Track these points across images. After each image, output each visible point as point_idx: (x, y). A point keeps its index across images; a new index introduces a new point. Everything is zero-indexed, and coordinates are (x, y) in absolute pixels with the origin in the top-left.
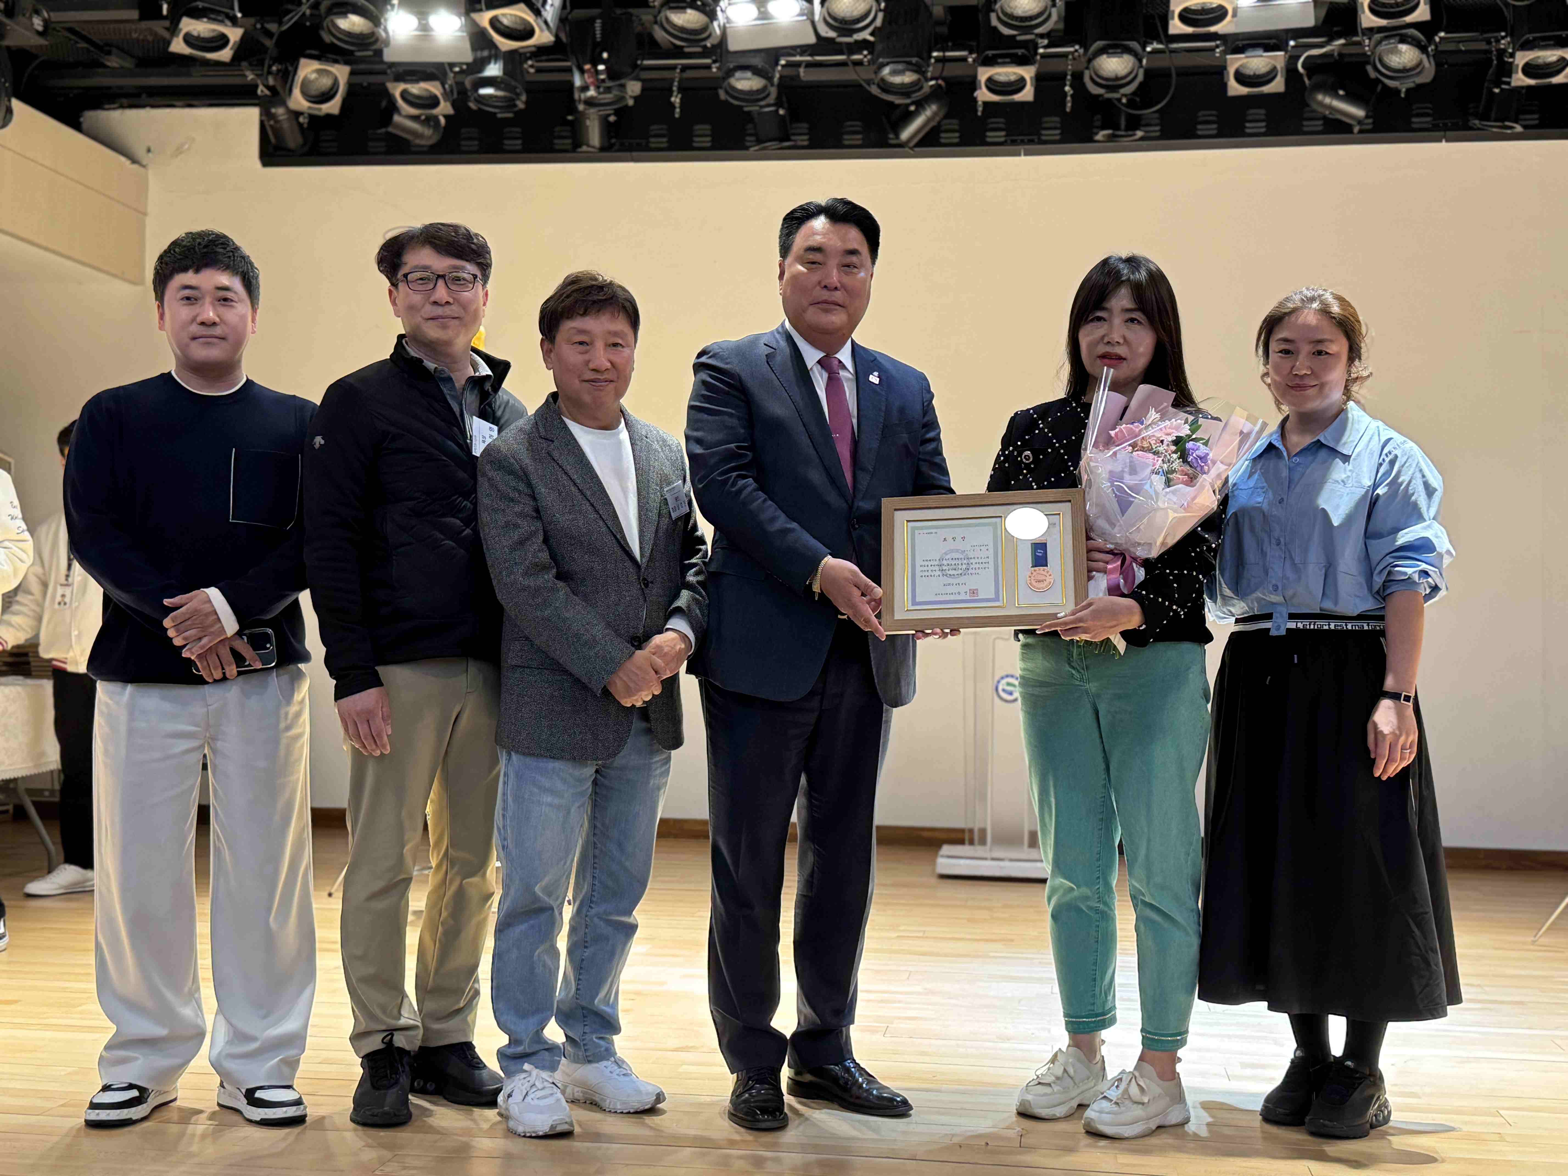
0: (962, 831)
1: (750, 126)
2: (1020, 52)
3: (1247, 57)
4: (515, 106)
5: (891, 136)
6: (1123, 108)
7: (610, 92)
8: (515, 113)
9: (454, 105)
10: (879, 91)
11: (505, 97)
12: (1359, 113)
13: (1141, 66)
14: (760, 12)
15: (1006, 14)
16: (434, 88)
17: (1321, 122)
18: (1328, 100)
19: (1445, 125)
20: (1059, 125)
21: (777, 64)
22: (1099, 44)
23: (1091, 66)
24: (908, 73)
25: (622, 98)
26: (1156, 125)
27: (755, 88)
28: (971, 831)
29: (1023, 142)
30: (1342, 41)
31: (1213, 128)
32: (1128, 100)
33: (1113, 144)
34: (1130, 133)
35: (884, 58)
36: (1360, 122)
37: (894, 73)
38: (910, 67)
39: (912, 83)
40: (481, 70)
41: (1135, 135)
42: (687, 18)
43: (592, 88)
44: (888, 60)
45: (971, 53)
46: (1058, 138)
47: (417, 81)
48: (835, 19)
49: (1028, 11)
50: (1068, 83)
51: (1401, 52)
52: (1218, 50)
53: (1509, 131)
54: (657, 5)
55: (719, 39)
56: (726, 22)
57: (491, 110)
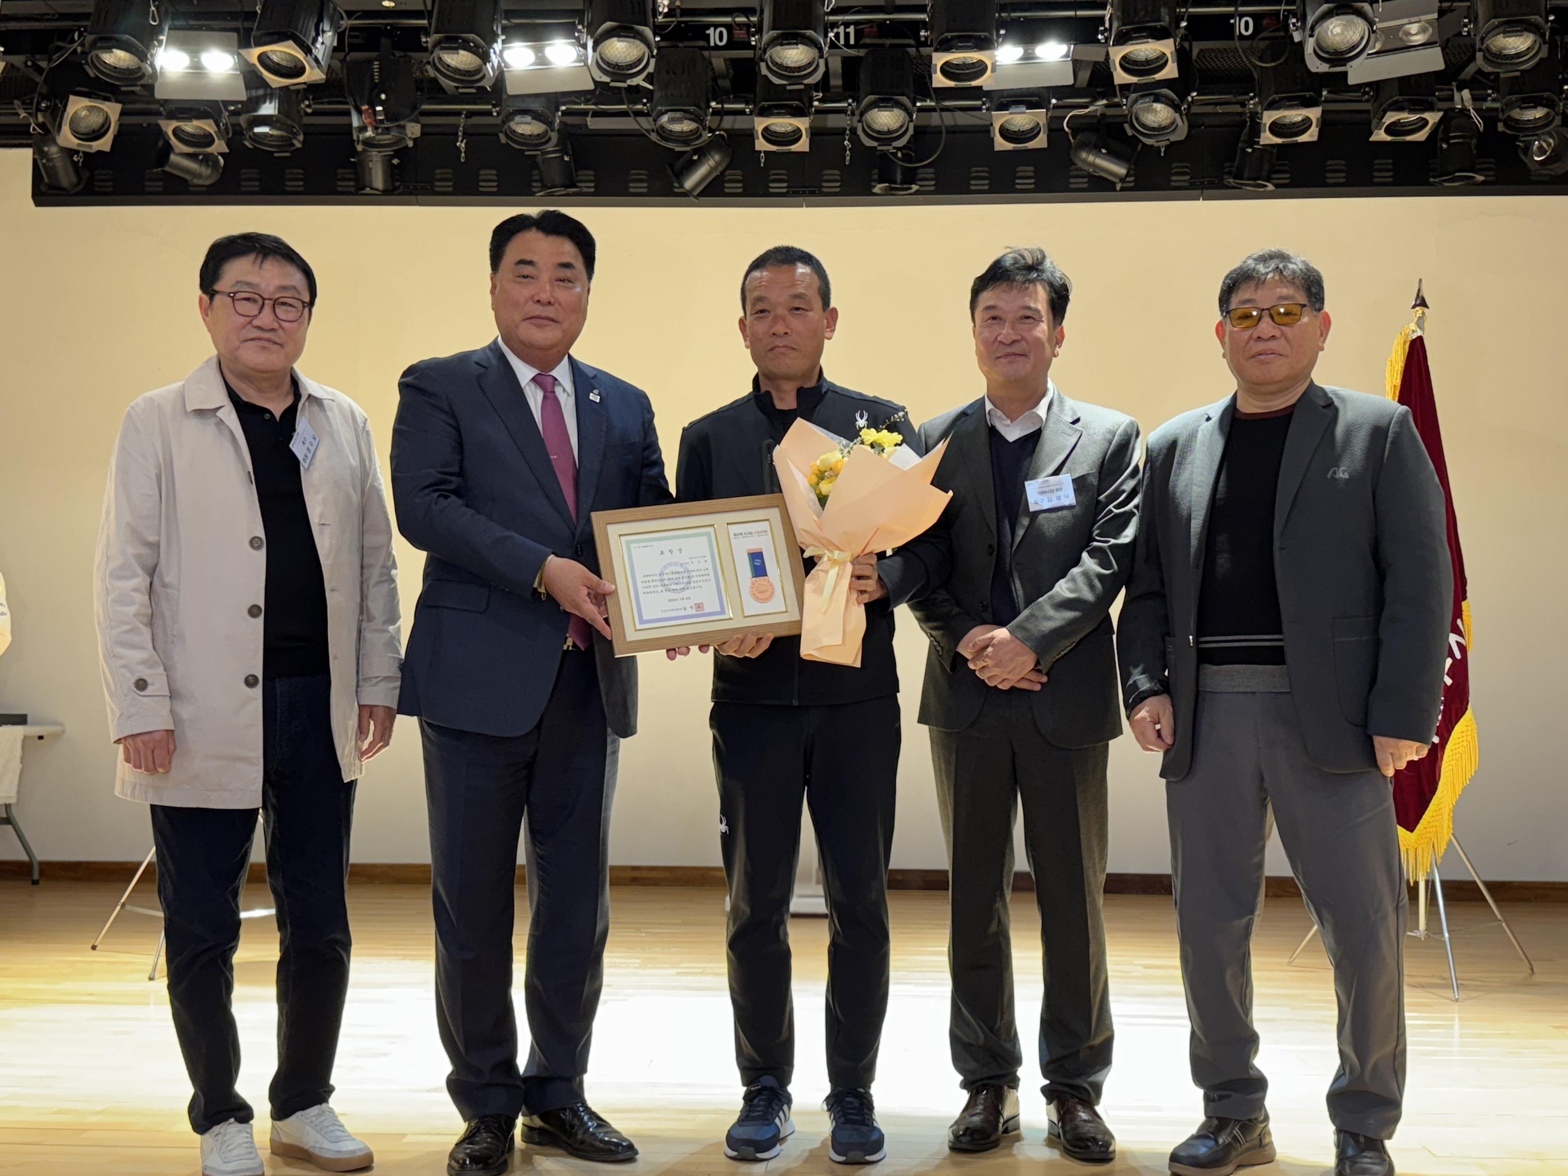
1: (535, 172)
2: (796, 103)
3: (1011, 114)
6: (899, 163)
7: (389, 134)
8: (292, 152)
11: (282, 136)
12: (1121, 170)
13: (911, 121)
14: (537, 58)
15: (776, 64)
16: (208, 126)
17: (1086, 180)
18: (1091, 158)
19: (1202, 183)
20: (838, 178)
21: (558, 110)
22: (871, 98)
23: (864, 118)
24: (686, 122)
27: (536, 133)
29: (804, 194)
30: (1104, 102)
31: (984, 184)
32: (902, 154)
33: (892, 198)
34: (905, 186)
35: (661, 106)
36: (1122, 180)
37: (672, 120)
38: (688, 115)
39: (691, 131)
40: (256, 110)
41: (911, 188)
42: (460, 59)
43: (369, 129)
44: (667, 108)
45: (747, 103)
46: (837, 190)
47: (189, 119)
48: (608, 64)
49: (797, 62)
50: (847, 137)
51: (1155, 111)
52: (984, 107)
53: (1262, 190)
54: (429, 45)
55: (493, 81)
56: (503, 65)
57: (268, 149)
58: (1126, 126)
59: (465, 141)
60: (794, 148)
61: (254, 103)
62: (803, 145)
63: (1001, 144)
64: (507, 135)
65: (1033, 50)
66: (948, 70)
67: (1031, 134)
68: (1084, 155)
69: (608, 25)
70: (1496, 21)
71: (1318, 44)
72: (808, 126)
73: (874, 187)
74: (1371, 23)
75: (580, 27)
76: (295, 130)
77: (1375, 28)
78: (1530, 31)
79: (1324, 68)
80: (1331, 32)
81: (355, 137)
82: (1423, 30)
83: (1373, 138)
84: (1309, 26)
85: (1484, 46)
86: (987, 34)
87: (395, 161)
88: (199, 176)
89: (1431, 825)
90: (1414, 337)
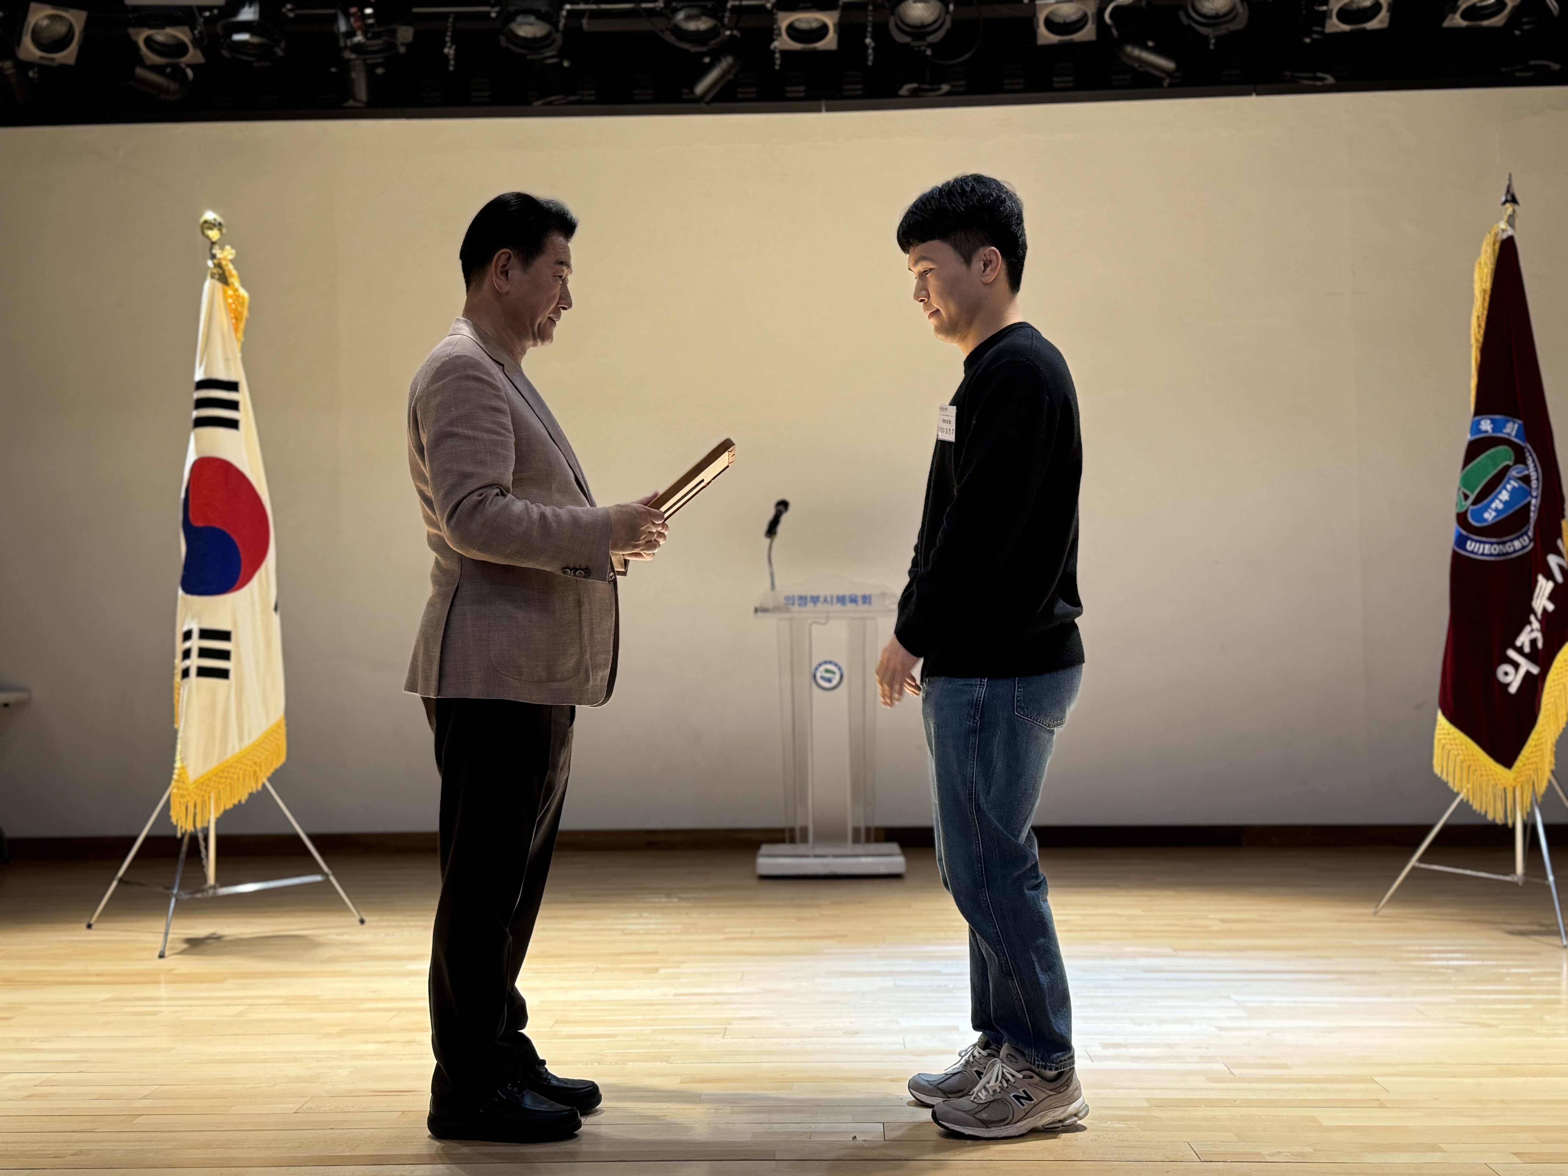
0: (781, 830)
1: (533, 79)
4: (274, 53)
5: (687, 90)
6: (928, 59)
7: (379, 38)
8: (274, 62)
9: (204, 53)
10: (673, 38)
11: (263, 44)
12: (1169, 65)
13: (947, 13)
17: (1129, 76)
18: (1136, 52)
19: (1255, 77)
20: (860, 80)
21: (561, 9)
23: (896, 12)
24: (704, 19)
25: (391, 46)
26: (961, 79)
27: (538, 35)
28: (792, 830)
29: (824, 98)
31: (1019, 83)
32: (932, 51)
33: (920, 100)
34: (936, 86)
35: (677, 2)
36: (1170, 75)
37: (689, 18)
38: (706, 12)
39: (707, 30)
40: (234, 14)
41: (941, 89)
43: (358, 33)
44: (682, 4)
46: (860, 92)
47: (162, 27)
50: (870, 34)
53: (1320, 83)
57: (248, 58)
58: (1181, 14)
59: (454, 46)
60: (820, 45)
61: (235, 7)
62: (830, 42)
63: (1045, 36)
64: (507, 38)
67: (1078, 25)
68: (1128, 48)
72: (835, 20)
73: (901, 88)
76: (276, 37)
81: (342, 43)
83: (1447, 24)
87: (381, 71)
88: (166, 91)
89: (1530, 761)
90: (1505, 236)
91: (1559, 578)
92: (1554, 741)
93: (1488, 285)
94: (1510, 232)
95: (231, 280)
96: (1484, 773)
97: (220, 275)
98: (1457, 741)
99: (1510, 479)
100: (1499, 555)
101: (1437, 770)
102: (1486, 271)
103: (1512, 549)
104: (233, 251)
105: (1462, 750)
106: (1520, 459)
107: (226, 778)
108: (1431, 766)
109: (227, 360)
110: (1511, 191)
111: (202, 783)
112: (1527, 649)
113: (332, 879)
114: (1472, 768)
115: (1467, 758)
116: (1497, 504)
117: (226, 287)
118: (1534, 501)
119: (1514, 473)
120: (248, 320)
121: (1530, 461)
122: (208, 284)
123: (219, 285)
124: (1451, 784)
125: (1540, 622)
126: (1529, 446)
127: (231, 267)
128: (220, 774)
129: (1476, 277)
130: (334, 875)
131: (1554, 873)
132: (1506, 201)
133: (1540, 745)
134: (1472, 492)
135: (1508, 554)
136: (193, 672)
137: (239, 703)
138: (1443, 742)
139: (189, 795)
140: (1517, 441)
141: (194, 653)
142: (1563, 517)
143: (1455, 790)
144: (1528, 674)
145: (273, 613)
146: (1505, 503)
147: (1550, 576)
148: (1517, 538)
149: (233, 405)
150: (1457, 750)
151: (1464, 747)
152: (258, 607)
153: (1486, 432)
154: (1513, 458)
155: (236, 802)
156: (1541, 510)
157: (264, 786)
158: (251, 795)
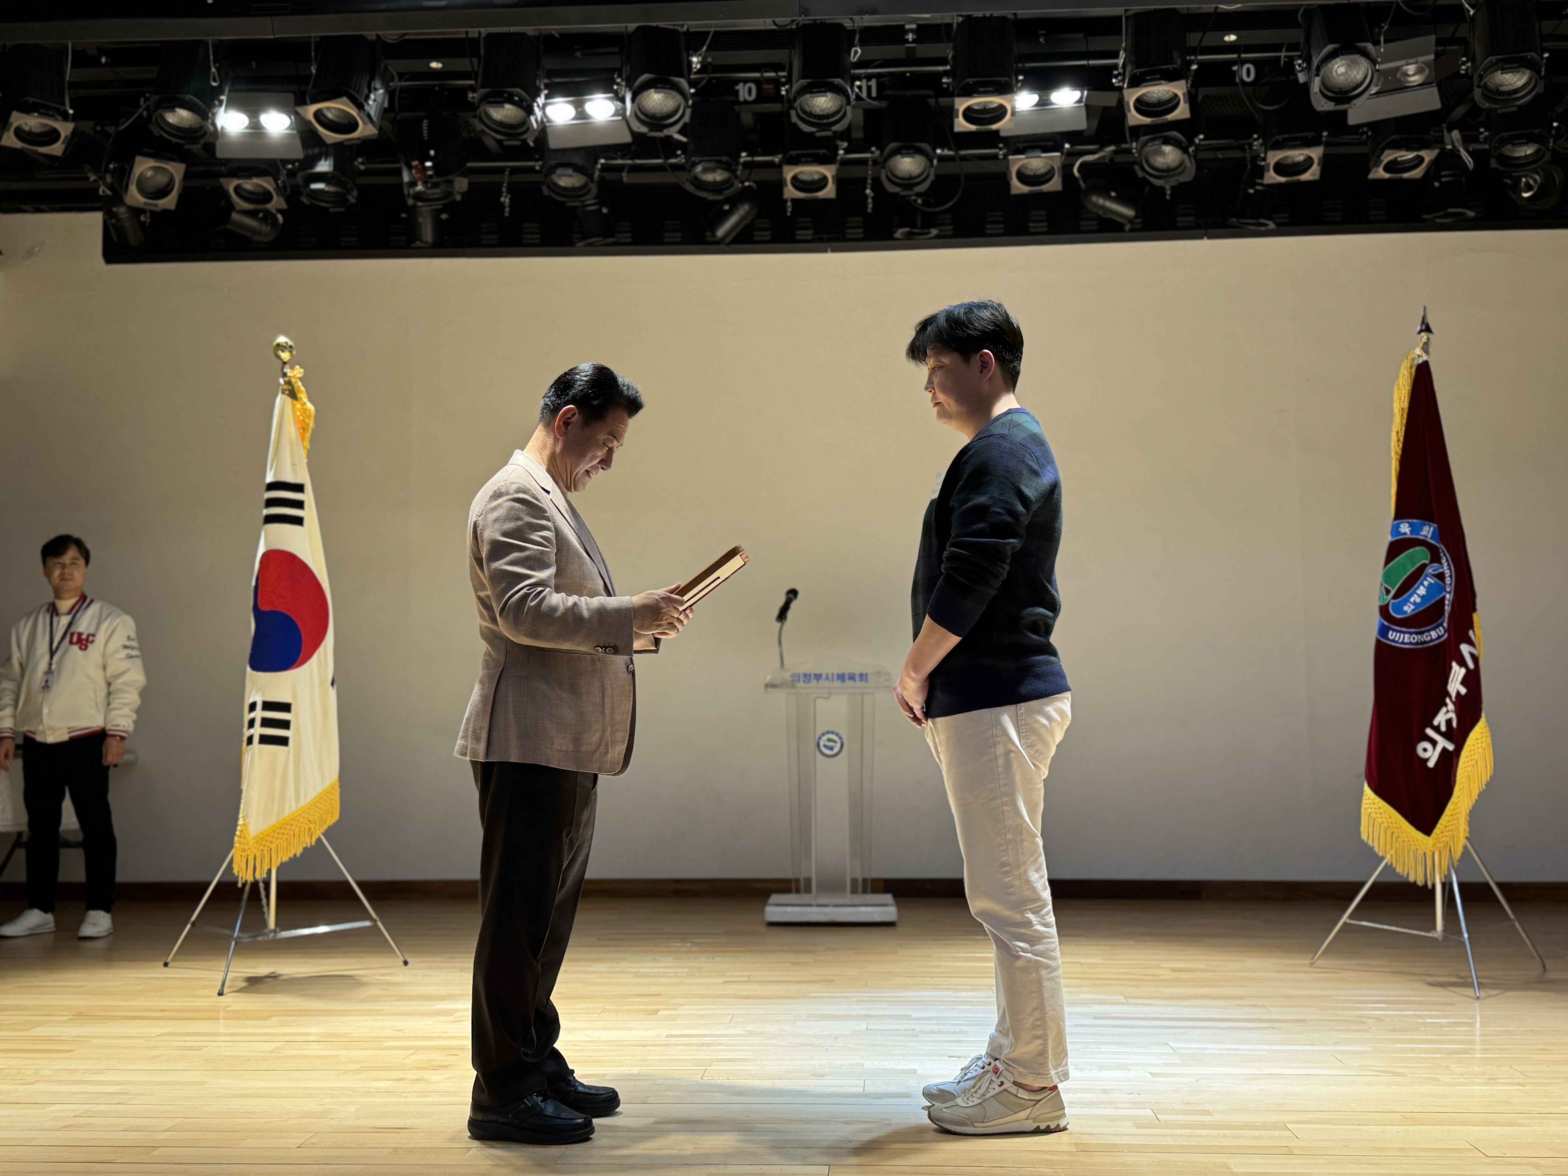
0: (788, 881)
1: (575, 224)
2: (821, 152)
3: (1027, 158)
4: (347, 200)
5: (708, 234)
6: (919, 208)
7: (438, 188)
8: (348, 208)
9: (287, 200)
10: (693, 188)
11: (335, 192)
12: (1129, 212)
13: (932, 165)
14: (578, 112)
15: (805, 112)
16: (267, 184)
17: (1095, 222)
18: (1101, 201)
19: (1206, 223)
20: (861, 225)
21: (596, 163)
23: (886, 165)
24: (719, 171)
25: (449, 194)
26: (949, 224)
27: (577, 185)
28: (797, 881)
29: (829, 240)
30: (1112, 148)
31: (1000, 227)
32: (923, 201)
33: (912, 242)
34: (926, 231)
35: (696, 157)
36: (1130, 221)
37: (706, 170)
38: (721, 166)
39: (723, 181)
40: (312, 167)
41: (931, 233)
42: (505, 113)
43: (420, 183)
44: (701, 159)
45: (777, 156)
46: (861, 236)
47: (250, 177)
48: (646, 115)
49: (825, 110)
50: (869, 186)
51: (1163, 154)
52: (1001, 153)
53: (1263, 229)
54: (476, 100)
55: (536, 134)
56: (545, 120)
57: (323, 204)
58: (1137, 168)
59: (509, 196)
60: (821, 194)
61: (312, 160)
62: (829, 192)
63: (1018, 187)
64: (549, 187)
65: (1048, 95)
66: (969, 115)
67: (1046, 177)
68: (1094, 199)
69: (645, 77)
70: (1493, 58)
71: (1323, 83)
72: (834, 173)
73: (895, 232)
74: (1374, 62)
75: (619, 80)
76: (349, 186)
77: (1377, 67)
78: (1527, 68)
79: (1329, 106)
80: (1336, 71)
81: (406, 192)
82: (1419, 71)
83: (1371, 176)
84: (1314, 67)
85: (1482, 83)
86: (1007, 79)
87: (444, 216)
88: (259, 233)
89: (1447, 829)
90: (1420, 361)
91: (1471, 665)
92: (1468, 811)
93: (1406, 405)
94: (1425, 358)
95: (300, 395)
96: (1406, 839)
97: (289, 390)
98: (1381, 811)
99: (1427, 576)
100: (1417, 643)
101: (1364, 837)
102: (1403, 392)
103: (1429, 638)
104: (302, 370)
105: (1386, 818)
106: (1436, 558)
107: (283, 834)
108: (1359, 833)
109: (294, 465)
110: (1426, 321)
111: (262, 839)
112: (1443, 728)
113: (379, 923)
114: (1395, 835)
115: (1390, 825)
116: (1415, 598)
117: (295, 402)
118: (1448, 596)
119: (1430, 570)
120: (313, 430)
121: (1444, 561)
122: (280, 400)
123: (289, 400)
124: (1376, 849)
125: (1454, 703)
126: (1443, 547)
127: (300, 384)
128: (278, 831)
129: (1396, 397)
130: (380, 920)
131: (1468, 932)
132: (1421, 331)
133: (1455, 814)
134: (1393, 588)
135: (1425, 642)
136: (256, 739)
137: (297, 766)
138: (1369, 810)
139: (249, 849)
140: (1432, 542)
141: (258, 723)
142: (1475, 610)
143: (1380, 854)
144: (1444, 750)
145: (331, 687)
146: (1422, 597)
147: (1462, 663)
148: (1434, 629)
149: (299, 505)
150: (1382, 818)
151: (1387, 816)
152: (316, 682)
153: (1405, 534)
154: (1429, 557)
155: (292, 855)
156: (1453, 604)
157: (319, 840)
158: (305, 849)
